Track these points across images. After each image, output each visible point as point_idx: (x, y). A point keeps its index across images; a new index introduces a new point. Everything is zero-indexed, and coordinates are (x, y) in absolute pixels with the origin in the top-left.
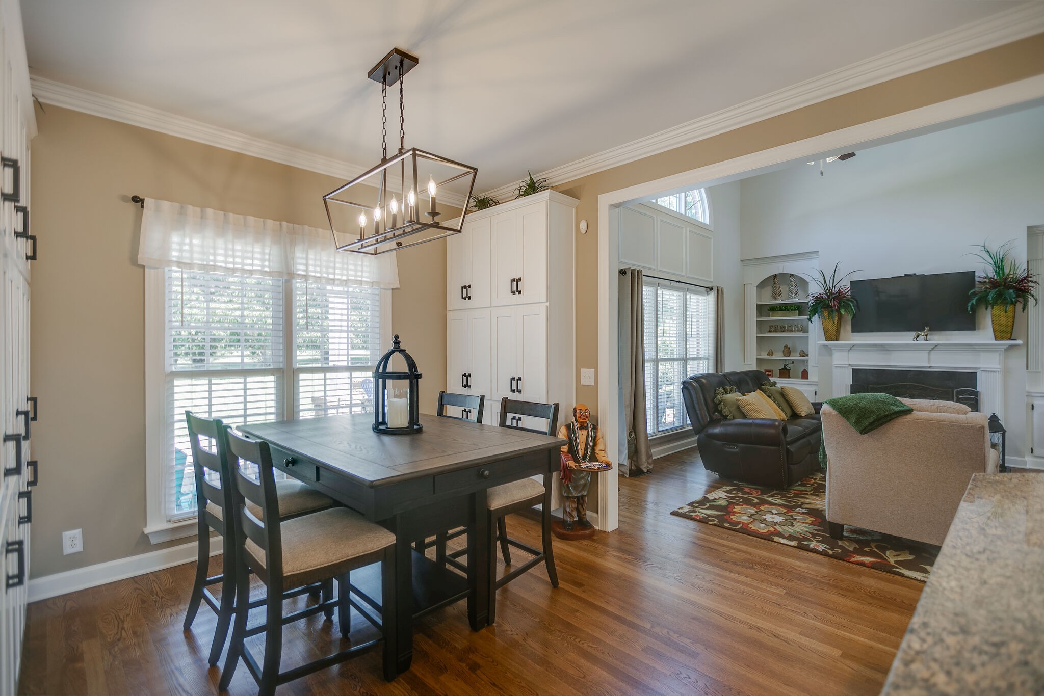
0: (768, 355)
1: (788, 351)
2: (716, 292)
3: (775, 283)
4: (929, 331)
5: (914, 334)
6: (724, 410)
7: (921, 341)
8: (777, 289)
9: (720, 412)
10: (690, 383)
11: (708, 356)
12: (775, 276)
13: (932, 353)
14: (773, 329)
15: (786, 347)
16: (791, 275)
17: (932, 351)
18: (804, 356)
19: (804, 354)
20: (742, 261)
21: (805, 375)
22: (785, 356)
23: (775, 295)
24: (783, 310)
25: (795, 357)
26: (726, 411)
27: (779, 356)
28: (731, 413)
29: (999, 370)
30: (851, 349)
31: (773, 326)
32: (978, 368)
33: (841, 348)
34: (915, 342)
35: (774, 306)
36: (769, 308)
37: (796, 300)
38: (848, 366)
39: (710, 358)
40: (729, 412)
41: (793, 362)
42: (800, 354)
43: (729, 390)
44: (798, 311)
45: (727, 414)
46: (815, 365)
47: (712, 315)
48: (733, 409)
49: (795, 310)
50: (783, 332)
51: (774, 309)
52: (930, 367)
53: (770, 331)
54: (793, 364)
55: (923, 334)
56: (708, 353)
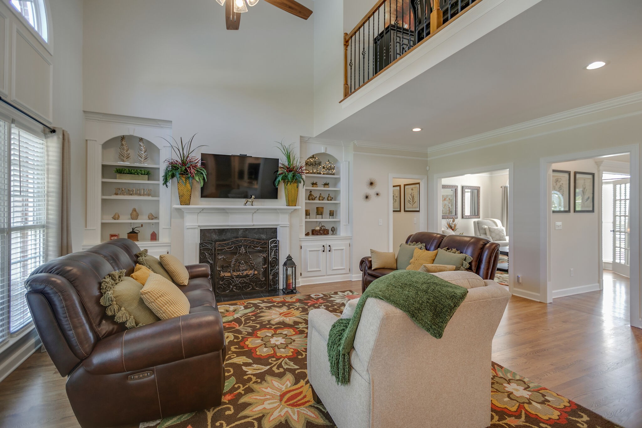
0: (114, 218)
1: (135, 214)
2: (61, 137)
3: (122, 145)
4: (254, 198)
5: (244, 200)
6: (119, 314)
7: (248, 206)
8: (125, 151)
9: (111, 319)
10: (47, 281)
11: (47, 222)
12: (123, 138)
13: (255, 215)
14: (119, 192)
15: (135, 210)
16: (141, 139)
17: (255, 213)
18: (152, 219)
19: (152, 217)
20: (84, 112)
21: (154, 237)
22: (132, 219)
23: (122, 157)
24: (131, 173)
25: (143, 220)
26: (121, 316)
27: (125, 219)
28: (130, 315)
29: (288, 225)
30: (200, 212)
31: (119, 189)
32: (278, 225)
33: (192, 211)
34: (245, 207)
35: (121, 168)
36: (115, 170)
37: (146, 165)
38: (197, 227)
39: (51, 226)
40: (128, 315)
41: (142, 225)
42: (148, 217)
43: (117, 277)
44: (147, 176)
45: (124, 320)
46: (165, 227)
47: (55, 167)
48: (134, 307)
49: (144, 174)
50: (131, 195)
51: (121, 171)
52: (253, 225)
53: (116, 194)
54: (142, 227)
55: (250, 201)
56: (47, 218)
